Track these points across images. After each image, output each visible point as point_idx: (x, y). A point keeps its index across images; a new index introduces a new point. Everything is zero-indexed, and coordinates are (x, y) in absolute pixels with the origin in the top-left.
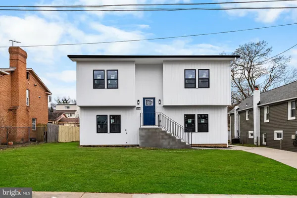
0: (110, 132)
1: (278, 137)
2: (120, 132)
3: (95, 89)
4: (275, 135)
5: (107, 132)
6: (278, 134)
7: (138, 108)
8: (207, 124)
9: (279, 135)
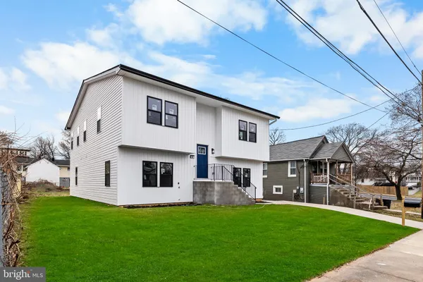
0: (161, 186)
1: (276, 191)
2: (172, 186)
3: (149, 124)
4: (274, 190)
5: (156, 186)
6: (276, 189)
7: (192, 156)
8: (250, 178)
9: (278, 190)
